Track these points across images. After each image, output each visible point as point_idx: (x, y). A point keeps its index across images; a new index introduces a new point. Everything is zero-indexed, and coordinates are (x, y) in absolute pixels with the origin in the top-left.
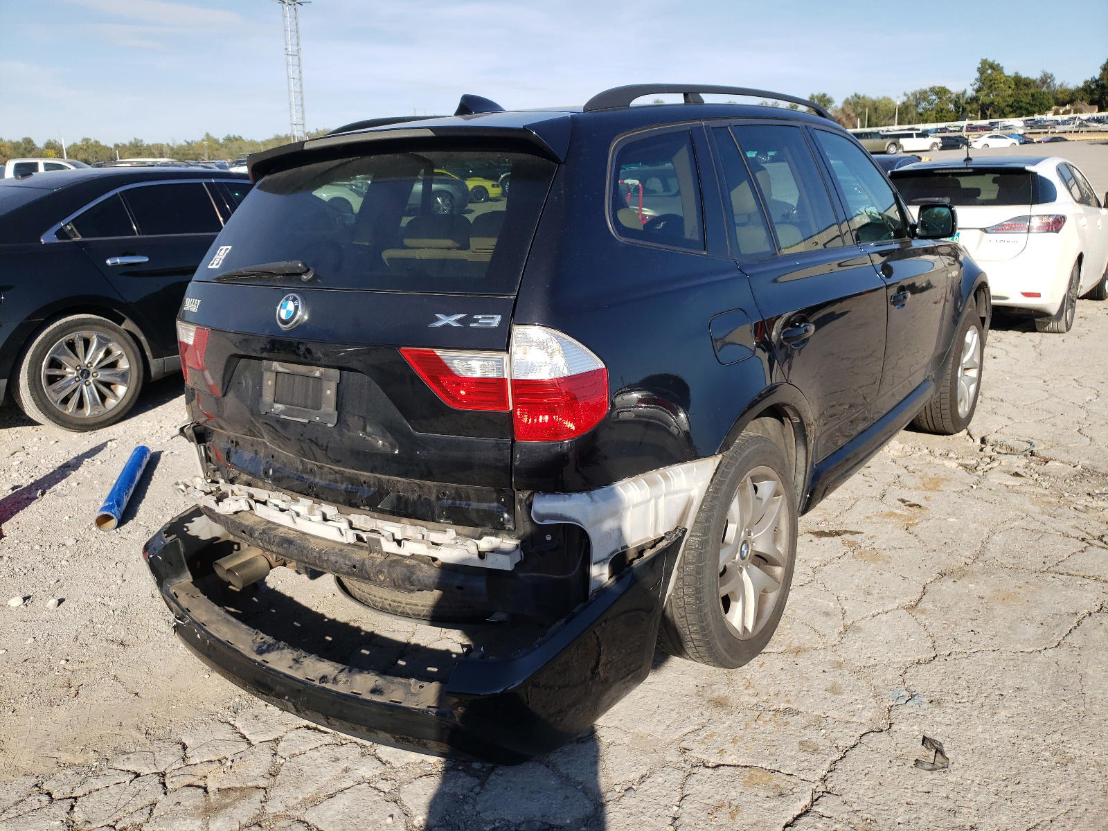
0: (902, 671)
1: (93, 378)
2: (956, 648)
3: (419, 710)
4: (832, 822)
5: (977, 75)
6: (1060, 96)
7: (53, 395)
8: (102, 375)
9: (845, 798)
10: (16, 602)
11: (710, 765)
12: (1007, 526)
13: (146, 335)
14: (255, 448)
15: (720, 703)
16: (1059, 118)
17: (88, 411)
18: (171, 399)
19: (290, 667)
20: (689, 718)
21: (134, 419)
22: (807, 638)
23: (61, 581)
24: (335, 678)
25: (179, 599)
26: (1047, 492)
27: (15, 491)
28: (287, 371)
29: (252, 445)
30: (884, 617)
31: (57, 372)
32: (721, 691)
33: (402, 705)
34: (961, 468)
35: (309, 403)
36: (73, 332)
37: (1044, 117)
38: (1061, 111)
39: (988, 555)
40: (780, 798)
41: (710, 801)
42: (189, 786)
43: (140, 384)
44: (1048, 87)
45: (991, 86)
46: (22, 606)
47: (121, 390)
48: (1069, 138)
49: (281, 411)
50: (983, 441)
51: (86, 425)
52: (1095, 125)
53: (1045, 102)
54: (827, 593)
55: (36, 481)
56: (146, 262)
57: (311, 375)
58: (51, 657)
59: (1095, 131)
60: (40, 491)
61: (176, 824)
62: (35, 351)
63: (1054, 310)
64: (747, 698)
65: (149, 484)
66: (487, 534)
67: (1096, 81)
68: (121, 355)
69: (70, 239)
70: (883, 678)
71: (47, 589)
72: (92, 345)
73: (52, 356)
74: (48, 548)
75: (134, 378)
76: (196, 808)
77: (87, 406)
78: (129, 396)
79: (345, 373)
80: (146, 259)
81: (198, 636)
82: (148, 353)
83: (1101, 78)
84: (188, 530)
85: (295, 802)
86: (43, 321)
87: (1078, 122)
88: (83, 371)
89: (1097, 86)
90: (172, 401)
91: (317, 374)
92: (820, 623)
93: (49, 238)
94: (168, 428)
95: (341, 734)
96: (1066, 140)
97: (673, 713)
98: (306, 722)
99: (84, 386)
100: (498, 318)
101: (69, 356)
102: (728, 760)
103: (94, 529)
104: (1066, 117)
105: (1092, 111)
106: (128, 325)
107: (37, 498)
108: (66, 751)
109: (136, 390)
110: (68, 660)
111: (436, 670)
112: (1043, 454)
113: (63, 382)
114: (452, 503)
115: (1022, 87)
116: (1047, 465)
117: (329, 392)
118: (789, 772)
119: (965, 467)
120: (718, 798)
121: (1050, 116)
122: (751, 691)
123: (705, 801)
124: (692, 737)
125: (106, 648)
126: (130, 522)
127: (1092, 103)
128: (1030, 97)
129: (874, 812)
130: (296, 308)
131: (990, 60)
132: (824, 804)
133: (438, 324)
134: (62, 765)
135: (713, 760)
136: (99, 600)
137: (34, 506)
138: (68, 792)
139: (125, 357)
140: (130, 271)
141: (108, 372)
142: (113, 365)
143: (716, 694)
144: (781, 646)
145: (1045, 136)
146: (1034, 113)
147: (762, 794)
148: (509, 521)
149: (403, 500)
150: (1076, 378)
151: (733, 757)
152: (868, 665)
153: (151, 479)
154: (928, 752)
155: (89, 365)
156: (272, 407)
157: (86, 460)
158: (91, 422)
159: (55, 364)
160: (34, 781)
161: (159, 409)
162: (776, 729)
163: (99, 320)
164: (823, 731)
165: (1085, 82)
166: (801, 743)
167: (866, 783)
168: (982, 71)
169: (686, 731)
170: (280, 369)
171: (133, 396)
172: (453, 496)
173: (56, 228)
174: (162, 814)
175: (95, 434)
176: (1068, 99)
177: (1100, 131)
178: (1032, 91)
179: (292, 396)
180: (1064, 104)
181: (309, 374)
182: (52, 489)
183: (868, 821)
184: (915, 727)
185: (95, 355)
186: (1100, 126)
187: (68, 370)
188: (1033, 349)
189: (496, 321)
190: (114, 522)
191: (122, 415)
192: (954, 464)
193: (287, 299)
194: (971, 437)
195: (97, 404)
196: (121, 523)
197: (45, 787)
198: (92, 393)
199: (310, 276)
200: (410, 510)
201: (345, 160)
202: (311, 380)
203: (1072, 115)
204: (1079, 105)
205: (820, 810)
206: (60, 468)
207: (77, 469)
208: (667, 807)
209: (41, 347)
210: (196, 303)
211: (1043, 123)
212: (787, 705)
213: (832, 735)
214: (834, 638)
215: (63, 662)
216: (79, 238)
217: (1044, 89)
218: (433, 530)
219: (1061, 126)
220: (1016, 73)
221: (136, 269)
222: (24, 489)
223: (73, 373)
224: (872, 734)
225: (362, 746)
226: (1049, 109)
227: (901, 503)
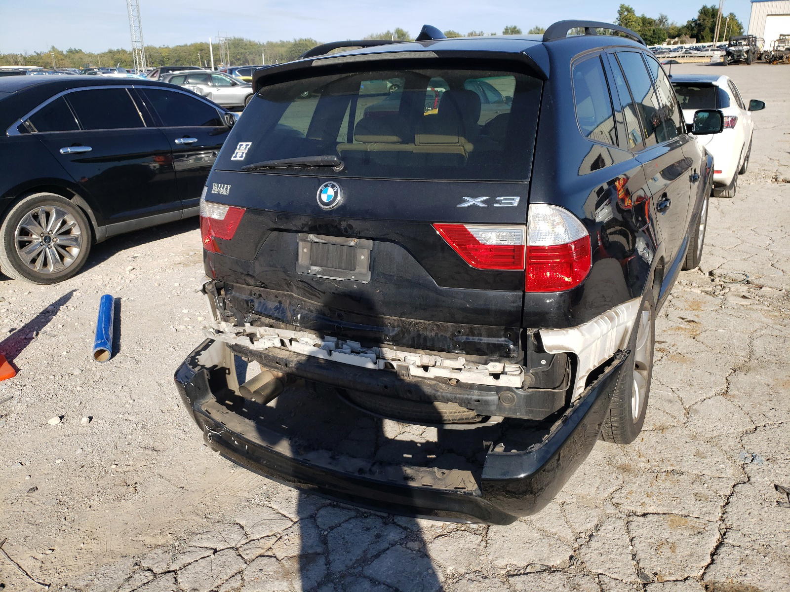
0: (738, 439)
1: (53, 243)
2: (767, 421)
3: (449, 491)
4: (742, 550)
5: (618, 15)
6: (671, 31)
7: (24, 256)
8: (60, 240)
9: (744, 531)
10: (55, 421)
11: (638, 514)
12: (759, 334)
13: (92, 208)
14: (279, 299)
15: (625, 469)
16: (670, 47)
17: (51, 268)
18: (109, 257)
19: (330, 464)
20: (609, 481)
21: (86, 273)
22: (665, 420)
23: (84, 403)
24: (370, 470)
25: (211, 415)
26: (769, 309)
27: (12, 332)
28: (323, 241)
29: (276, 297)
30: (710, 402)
31: (25, 239)
32: (624, 461)
33: (434, 487)
34: (703, 293)
35: (343, 265)
36: (37, 207)
37: (661, 46)
38: (672, 42)
39: (757, 355)
40: (699, 535)
41: (652, 540)
42: (261, 556)
43: (90, 246)
44: (663, 25)
45: (627, 24)
46: (61, 424)
47: (75, 251)
48: (679, 61)
49: (318, 271)
50: (711, 274)
51: (50, 279)
52: (696, 52)
53: (662, 36)
54: (663, 387)
55: (26, 324)
56: (89, 152)
57: (347, 244)
58: (102, 463)
59: (695, 57)
60: (35, 333)
61: (268, 586)
62: (9, 222)
63: (728, 182)
64: (642, 464)
65: (120, 324)
66: (492, 361)
67: (695, 21)
68: (74, 225)
69: (29, 133)
70: (728, 445)
71: (74, 410)
72: (52, 217)
73: (24, 226)
74: (61, 377)
75: (85, 241)
76: (277, 572)
77: (50, 265)
78: (82, 256)
79: (377, 243)
80: (90, 149)
81: (236, 442)
82: (94, 222)
83: (699, 19)
84: (198, 361)
85: (351, 563)
86: (15, 199)
87: (684, 50)
88: (46, 237)
89: (696, 24)
90: (110, 259)
91: (352, 243)
92: (667, 407)
93: (12, 132)
94: (116, 280)
95: (361, 509)
96: (677, 63)
97: (597, 478)
98: (328, 501)
99: (47, 249)
100: (518, 199)
101: (35, 225)
102: (650, 510)
103: (91, 361)
104: (675, 46)
105: (692, 42)
106: (77, 200)
107: (34, 338)
108: (147, 534)
109: (87, 250)
110: (117, 465)
111: (410, 456)
112: (756, 282)
113: (32, 246)
114: (466, 339)
115: (647, 25)
116: (762, 289)
117: (363, 257)
118: (696, 516)
119: (706, 293)
120: (657, 537)
121: (664, 46)
122: (642, 459)
123: (648, 541)
124: (617, 494)
125: (142, 453)
126: (118, 355)
127: (692, 37)
128: (652, 32)
129: (767, 540)
130: (336, 193)
131: (626, 5)
132: (731, 537)
133: (466, 205)
134: (150, 546)
135: (640, 511)
136: (121, 416)
137: (33, 345)
138: (165, 567)
139: (77, 226)
140: (80, 158)
141: (64, 237)
142: (68, 232)
143: (620, 462)
144: (649, 425)
145: (663, 59)
146: (654, 43)
147: (686, 533)
148: (514, 351)
149: (422, 337)
150: (752, 228)
151: (652, 507)
152: (714, 436)
153: (120, 321)
154: (782, 496)
155: (50, 232)
156: (308, 268)
157: (61, 307)
158: (54, 277)
159: (24, 232)
160: (132, 561)
161: (102, 264)
162: (672, 486)
163: (56, 197)
164: (706, 485)
165: (688, 22)
166: (695, 495)
167: (752, 520)
168: (621, 13)
169: (612, 490)
170: (316, 240)
171: (85, 256)
172: (467, 333)
173: (17, 124)
174: (253, 579)
175: (59, 286)
176: (677, 34)
177: (698, 56)
178: (653, 28)
179: (327, 260)
180: (674, 38)
181: (345, 244)
182: (42, 330)
183: (765, 546)
184: (766, 479)
185: (54, 225)
186: (699, 53)
187: (34, 236)
188: (716, 209)
189: (516, 201)
190: (107, 354)
191: (77, 270)
192: (698, 291)
193: (326, 186)
194: (702, 272)
195: (59, 262)
196: (113, 355)
197: (145, 564)
198: (54, 254)
199: (341, 168)
200: (428, 344)
201: (344, 75)
202: (345, 248)
203: (679, 45)
204: (684, 38)
205: (730, 542)
206: (41, 313)
207: (56, 314)
208: (625, 547)
209: (14, 219)
210: (225, 187)
211: (661, 51)
212: (672, 468)
213: (713, 488)
214: (683, 419)
215: (114, 466)
216: (36, 132)
217: (661, 26)
218: (447, 358)
219: (673, 53)
220: (643, 15)
221: (82, 157)
222: (19, 331)
223: (39, 239)
224: (740, 485)
225: (382, 517)
226: (664, 40)
227: (681, 320)
